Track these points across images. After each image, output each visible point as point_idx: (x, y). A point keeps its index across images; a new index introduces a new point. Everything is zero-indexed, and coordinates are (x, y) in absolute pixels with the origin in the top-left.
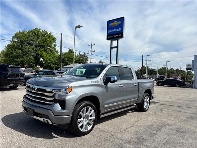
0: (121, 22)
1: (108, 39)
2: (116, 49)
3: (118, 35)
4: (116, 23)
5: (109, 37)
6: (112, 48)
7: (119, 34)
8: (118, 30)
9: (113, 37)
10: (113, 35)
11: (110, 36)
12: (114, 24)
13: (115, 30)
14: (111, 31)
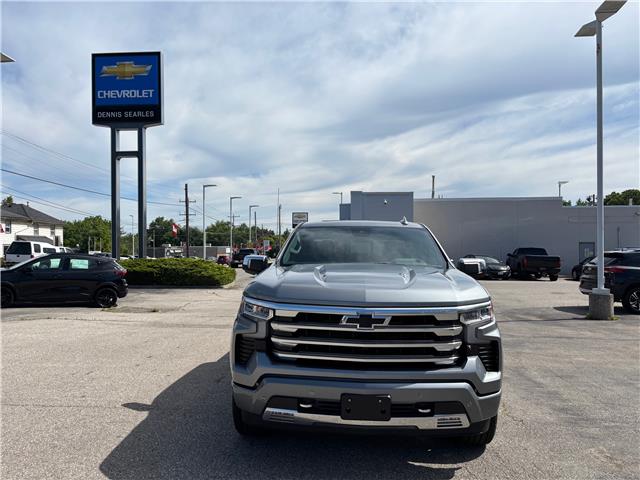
0: (149, 68)
1: (97, 121)
2: (136, 160)
3: (140, 114)
4: (130, 68)
5: (101, 115)
6: (116, 155)
7: (143, 108)
8: (140, 94)
9: (120, 115)
10: (123, 109)
11: (110, 111)
12: (121, 69)
13: (127, 93)
14: (111, 94)
